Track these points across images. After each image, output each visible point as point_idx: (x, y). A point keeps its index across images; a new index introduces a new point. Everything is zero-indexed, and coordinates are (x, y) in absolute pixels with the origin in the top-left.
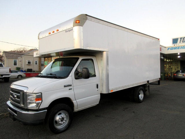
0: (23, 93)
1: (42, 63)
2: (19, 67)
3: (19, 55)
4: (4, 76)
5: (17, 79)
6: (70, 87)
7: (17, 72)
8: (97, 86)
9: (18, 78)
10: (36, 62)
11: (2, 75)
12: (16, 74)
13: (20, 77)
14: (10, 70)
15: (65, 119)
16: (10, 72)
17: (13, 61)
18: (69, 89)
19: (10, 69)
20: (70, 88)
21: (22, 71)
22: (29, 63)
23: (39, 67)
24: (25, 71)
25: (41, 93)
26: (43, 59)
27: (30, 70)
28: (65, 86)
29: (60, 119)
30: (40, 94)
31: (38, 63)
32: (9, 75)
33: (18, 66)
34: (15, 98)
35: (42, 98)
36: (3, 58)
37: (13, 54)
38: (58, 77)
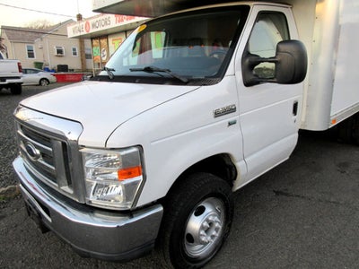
0: (64, 144)
1: (88, 52)
2: (40, 60)
3: (37, 35)
4: (8, 81)
5: (39, 87)
6: (230, 118)
7: (36, 72)
8: (295, 106)
9: (40, 84)
10: (74, 50)
11: (3, 79)
12: (36, 77)
13: (44, 83)
14: (20, 67)
15: (217, 225)
16: (20, 71)
17: (25, 49)
18: (230, 124)
19: (19, 64)
20: (231, 120)
21: (48, 70)
22: (60, 51)
23: (82, 60)
24: (53, 70)
25: (140, 146)
26: (88, 43)
27: (63, 68)
28: (217, 114)
29: (202, 227)
30: (135, 150)
31: (78, 51)
32: (18, 78)
33: (37, 58)
34: (37, 157)
35: (143, 166)
36: (3, 42)
37: (24, 33)
38: (185, 80)
